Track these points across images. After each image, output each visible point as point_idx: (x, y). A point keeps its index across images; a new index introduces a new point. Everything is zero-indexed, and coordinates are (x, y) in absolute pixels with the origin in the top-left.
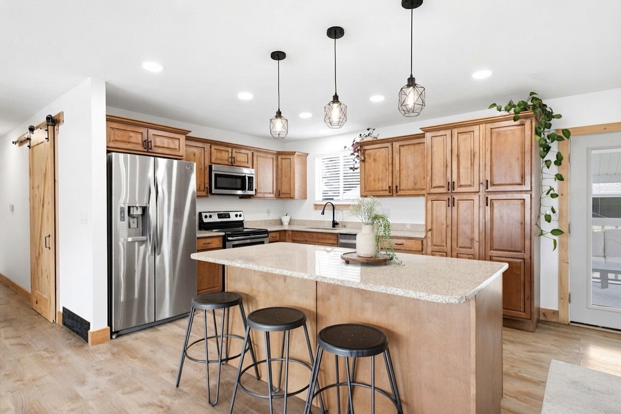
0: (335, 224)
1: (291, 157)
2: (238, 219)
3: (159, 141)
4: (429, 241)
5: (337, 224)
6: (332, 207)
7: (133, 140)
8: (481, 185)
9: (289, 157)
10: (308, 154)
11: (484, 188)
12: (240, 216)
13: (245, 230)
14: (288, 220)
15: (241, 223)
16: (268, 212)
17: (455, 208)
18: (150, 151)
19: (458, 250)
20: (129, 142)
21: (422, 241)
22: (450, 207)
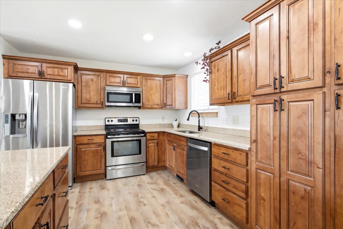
0: (200, 128)
1: (173, 79)
2: (135, 123)
3: (50, 71)
4: (253, 154)
5: (202, 128)
6: (197, 114)
7: (30, 71)
8: (328, 75)
9: (171, 79)
10: (188, 76)
11: (333, 79)
12: (136, 121)
13: (140, 130)
14: (177, 125)
15: (137, 126)
16: (163, 118)
17: (284, 114)
18: (43, 77)
19: (289, 175)
20: (28, 73)
21: (247, 154)
22: (278, 113)
